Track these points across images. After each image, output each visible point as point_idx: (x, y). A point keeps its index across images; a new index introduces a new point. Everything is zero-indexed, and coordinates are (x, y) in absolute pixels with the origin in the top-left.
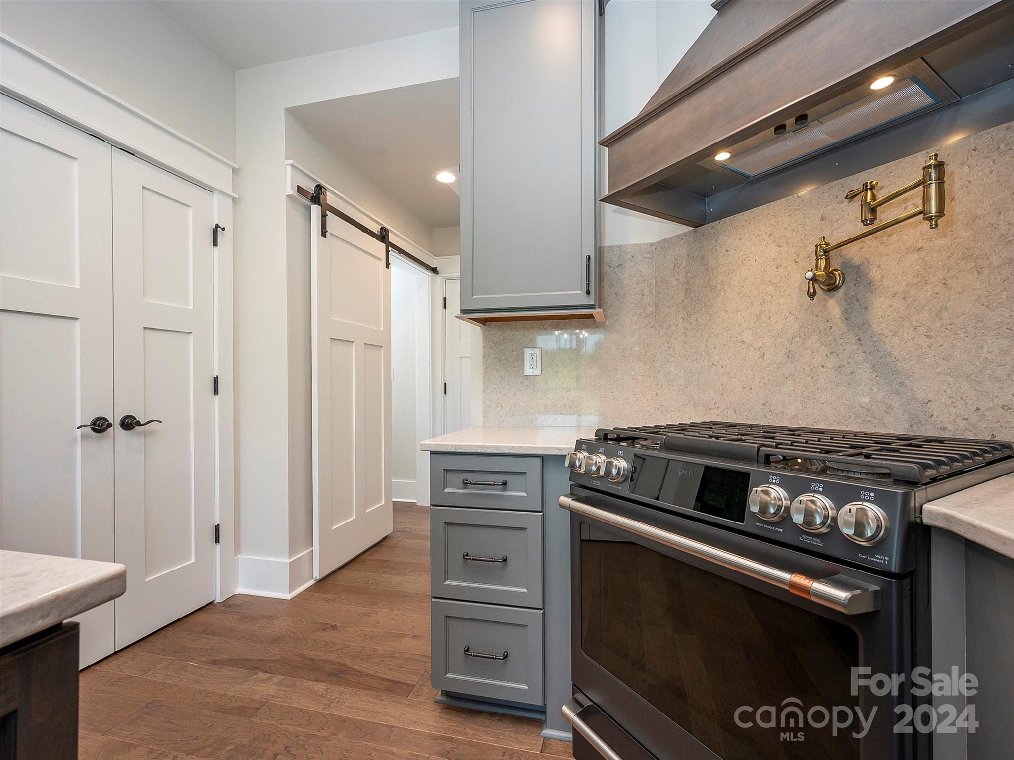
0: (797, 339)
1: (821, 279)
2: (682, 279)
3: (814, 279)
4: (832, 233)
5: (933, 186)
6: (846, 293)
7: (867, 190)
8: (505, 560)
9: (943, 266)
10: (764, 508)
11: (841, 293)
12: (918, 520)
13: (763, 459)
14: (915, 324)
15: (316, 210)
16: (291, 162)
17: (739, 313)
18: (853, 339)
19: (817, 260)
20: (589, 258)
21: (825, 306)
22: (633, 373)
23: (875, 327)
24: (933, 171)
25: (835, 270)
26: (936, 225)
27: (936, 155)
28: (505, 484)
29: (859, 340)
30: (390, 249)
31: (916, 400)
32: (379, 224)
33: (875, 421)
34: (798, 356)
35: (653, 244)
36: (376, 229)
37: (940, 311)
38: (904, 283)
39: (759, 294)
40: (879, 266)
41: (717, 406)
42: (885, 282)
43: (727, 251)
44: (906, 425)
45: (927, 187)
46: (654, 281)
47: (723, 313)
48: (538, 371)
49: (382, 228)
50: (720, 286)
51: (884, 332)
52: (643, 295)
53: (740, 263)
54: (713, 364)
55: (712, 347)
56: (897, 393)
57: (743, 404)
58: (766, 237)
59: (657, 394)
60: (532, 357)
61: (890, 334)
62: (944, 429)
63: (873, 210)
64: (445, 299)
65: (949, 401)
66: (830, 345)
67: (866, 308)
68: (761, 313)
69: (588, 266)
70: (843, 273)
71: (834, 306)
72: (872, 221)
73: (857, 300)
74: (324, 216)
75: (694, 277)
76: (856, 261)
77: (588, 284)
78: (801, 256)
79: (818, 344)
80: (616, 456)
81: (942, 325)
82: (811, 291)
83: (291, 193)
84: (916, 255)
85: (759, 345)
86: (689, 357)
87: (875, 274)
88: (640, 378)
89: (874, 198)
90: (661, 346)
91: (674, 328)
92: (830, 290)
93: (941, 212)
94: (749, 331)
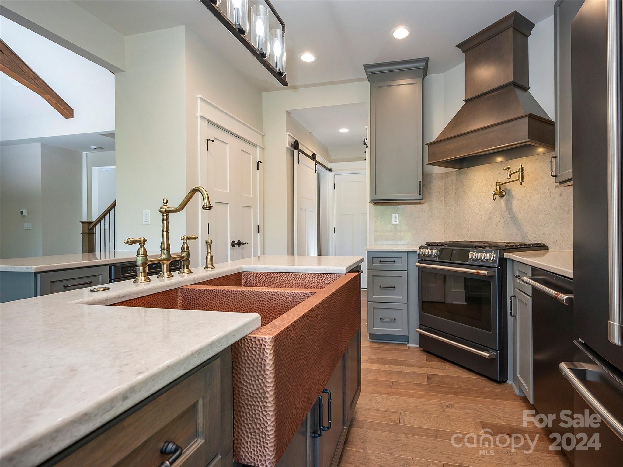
0: (492, 212)
1: (497, 194)
2: (454, 188)
3: (495, 194)
4: (502, 178)
5: (521, 174)
6: (506, 198)
7: (508, 169)
8: (394, 287)
9: (530, 193)
10: (472, 257)
11: (505, 197)
12: (503, 257)
13: (474, 247)
14: (524, 209)
15: (296, 152)
16: (289, 133)
17: (474, 202)
18: (508, 213)
19: (497, 187)
20: (420, 182)
21: (500, 202)
22: (436, 223)
23: (514, 210)
24: (521, 169)
25: (503, 190)
26: (522, 184)
27: (521, 165)
28: (394, 261)
29: (509, 213)
30: (316, 163)
31: (524, 232)
32: (312, 152)
33: (514, 239)
34: (492, 218)
35: (443, 173)
36: (310, 154)
37: (529, 206)
38: (521, 196)
39: (480, 196)
40: (515, 191)
41: (467, 235)
42: (516, 195)
43: (470, 180)
44: (521, 240)
45: (519, 173)
46: (443, 188)
47: (469, 202)
48: (397, 223)
49: (313, 154)
50: (467, 192)
51: (516, 211)
52: (439, 193)
53: (474, 184)
54: (466, 220)
55: (465, 214)
56: (519, 230)
57: (475, 234)
58: (483, 176)
59: (445, 232)
60: (395, 217)
61: (518, 212)
62: (530, 240)
63: (510, 175)
64: (334, 184)
65: (532, 232)
66: (502, 215)
67: (511, 203)
68: (481, 203)
69: (420, 185)
70: (505, 192)
71: (502, 202)
72: (510, 179)
73: (509, 200)
74: (298, 154)
75: (458, 188)
76: (509, 188)
77: (420, 192)
78: (493, 184)
79: (498, 214)
80: (434, 249)
81: (530, 210)
82: (494, 198)
83: (289, 146)
84: (524, 188)
85: (481, 214)
86: (457, 217)
87: (513, 193)
88: (438, 225)
89: (510, 172)
90: (446, 213)
91: (451, 206)
92: (502, 197)
93: (522, 181)
94: (478, 209)
